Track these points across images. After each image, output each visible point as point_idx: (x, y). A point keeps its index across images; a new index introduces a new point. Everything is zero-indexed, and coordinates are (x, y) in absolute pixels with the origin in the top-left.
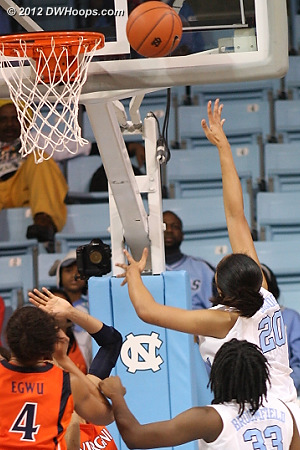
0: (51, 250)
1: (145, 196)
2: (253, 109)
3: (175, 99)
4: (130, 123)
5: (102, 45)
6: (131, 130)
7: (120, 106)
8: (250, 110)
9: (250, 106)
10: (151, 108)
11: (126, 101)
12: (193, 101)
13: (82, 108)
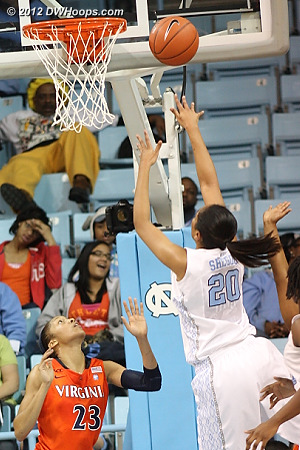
0: (85, 210)
1: (165, 161)
2: (261, 83)
3: (193, 76)
4: (151, 98)
5: (124, 29)
6: (153, 103)
7: (143, 82)
8: (259, 85)
9: (259, 81)
10: (170, 84)
11: (147, 78)
12: (208, 76)
13: (108, 85)
